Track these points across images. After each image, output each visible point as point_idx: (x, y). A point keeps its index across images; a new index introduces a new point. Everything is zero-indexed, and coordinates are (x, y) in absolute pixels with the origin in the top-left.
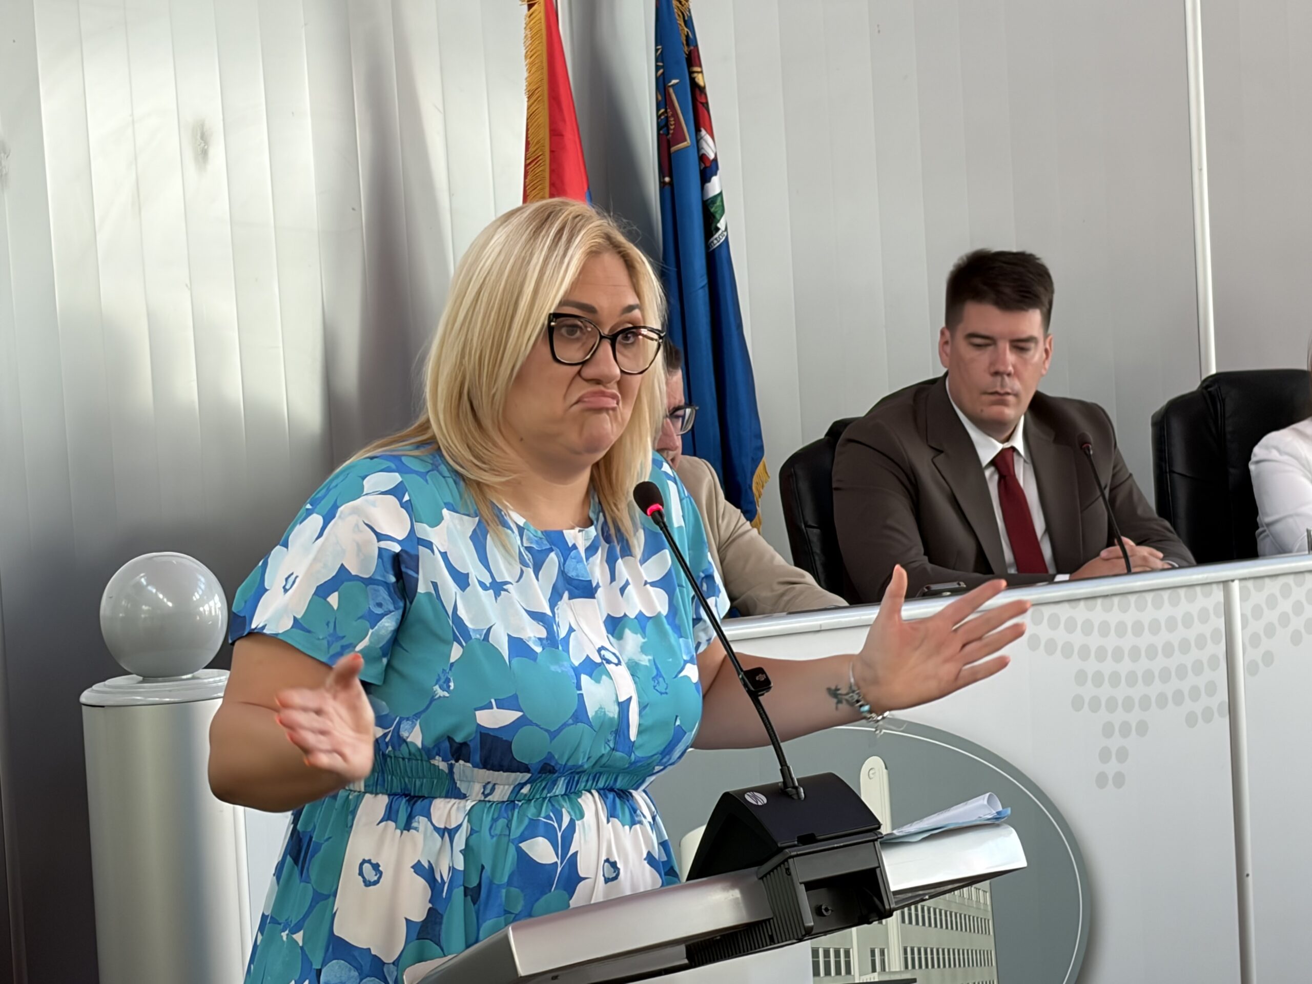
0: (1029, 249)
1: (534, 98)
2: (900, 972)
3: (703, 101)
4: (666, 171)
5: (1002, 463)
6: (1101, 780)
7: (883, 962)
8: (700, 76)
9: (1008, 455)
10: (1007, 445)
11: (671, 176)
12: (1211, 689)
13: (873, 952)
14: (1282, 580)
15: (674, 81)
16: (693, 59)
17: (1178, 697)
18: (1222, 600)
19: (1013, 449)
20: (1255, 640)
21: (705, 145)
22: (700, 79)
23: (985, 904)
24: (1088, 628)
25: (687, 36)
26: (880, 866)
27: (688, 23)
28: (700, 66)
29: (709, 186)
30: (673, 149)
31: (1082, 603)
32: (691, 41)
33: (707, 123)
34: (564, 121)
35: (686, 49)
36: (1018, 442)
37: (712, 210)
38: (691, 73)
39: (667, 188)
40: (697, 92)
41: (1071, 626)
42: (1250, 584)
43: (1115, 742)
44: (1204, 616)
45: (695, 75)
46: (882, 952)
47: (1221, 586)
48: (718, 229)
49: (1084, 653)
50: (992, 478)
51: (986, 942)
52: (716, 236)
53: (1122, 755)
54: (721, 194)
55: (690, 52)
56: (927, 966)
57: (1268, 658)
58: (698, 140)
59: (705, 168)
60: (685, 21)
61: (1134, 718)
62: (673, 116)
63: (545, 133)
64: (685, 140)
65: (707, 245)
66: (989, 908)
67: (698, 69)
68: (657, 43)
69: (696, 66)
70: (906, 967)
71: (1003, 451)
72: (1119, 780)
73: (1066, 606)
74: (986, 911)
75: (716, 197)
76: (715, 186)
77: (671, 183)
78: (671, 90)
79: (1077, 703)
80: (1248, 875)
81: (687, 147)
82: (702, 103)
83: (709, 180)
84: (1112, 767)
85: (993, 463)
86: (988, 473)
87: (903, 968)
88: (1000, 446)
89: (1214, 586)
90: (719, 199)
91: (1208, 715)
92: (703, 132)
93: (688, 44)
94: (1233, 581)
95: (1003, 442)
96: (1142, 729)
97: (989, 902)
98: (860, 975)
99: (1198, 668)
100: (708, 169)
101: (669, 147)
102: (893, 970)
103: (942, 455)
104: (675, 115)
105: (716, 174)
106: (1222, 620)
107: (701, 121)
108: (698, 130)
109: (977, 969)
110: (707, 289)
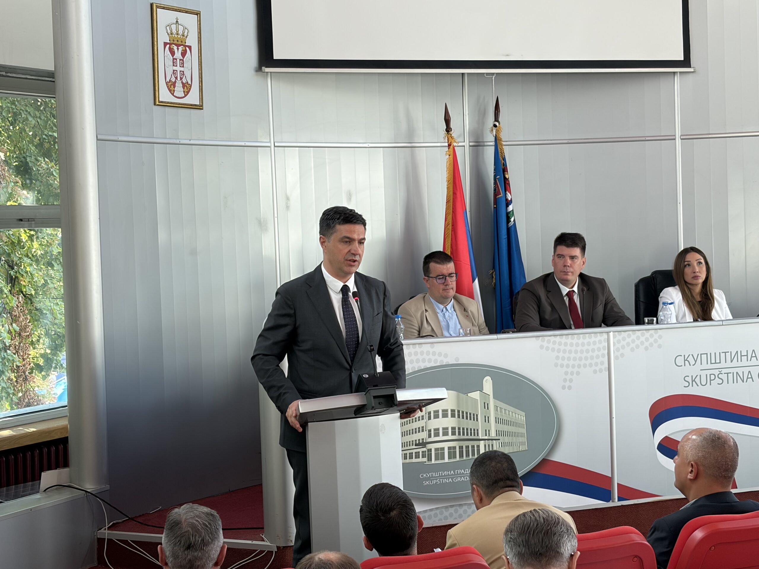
0: (578, 233)
1: (449, 182)
2: (495, 437)
3: (508, 182)
4: (495, 204)
5: (570, 294)
6: (564, 388)
7: (489, 434)
8: (507, 175)
9: (571, 293)
10: (571, 290)
11: (496, 205)
12: (602, 363)
13: (486, 431)
14: (627, 333)
15: (498, 177)
16: (505, 170)
17: (591, 365)
18: (607, 337)
19: (573, 291)
20: (618, 350)
21: (507, 196)
22: (507, 176)
23: (523, 420)
24: (560, 343)
25: (503, 163)
26: (395, 394)
27: (504, 159)
28: (507, 172)
29: (508, 208)
30: (497, 197)
31: (558, 337)
32: (505, 165)
33: (509, 189)
34: (457, 190)
35: (503, 167)
36: (575, 289)
37: (509, 215)
38: (504, 174)
39: (495, 209)
40: (506, 180)
41: (554, 343)
42: (616, 333)
43: (569, 377)
44: (600, 342)
45: (505, 175)
46: (489, 431)
47: (606, 334)
48: (510, 221)
49: (559, 351)
50: (566, 299)
51: (524, 431)
52: (510, 223)
53: (571, 381)
54: (513, 210)
55: (504, 168)
56: (503, 436)
57: (622, 355)
58: (506, 194)
59: (507, 203)
60: (503, 159)
61: (576, 369)
62: (497, 187)
63: (451, 193)
64: (501, 194)
65: (507, 226)
66: (525, 421)
67: (507, 173)
68: (494, 165)
69: (506, 172)
70: (497, 435)
71: (569, 291)
72: (570, 388)
73: (553, 337)
74: (524, 422)
75: (510, 211)
76: (510, 208)
77: (496, 207)
78: (497, 180)
79: (556, 365)
80: (613, 418)
81: (501, 197)
82: (507, 184)
83: (508, 207)
84: (567, 384)
85: (567, 294)
86: (565, 298)
87: (496, 435)
88: (568, 290)
89: (604, 334)
90: (512, 212)
91: (601, 371)
92: (507, 192)
93: (504, 166)
94: (610, 332)
95: (570, 288)
96: (578, 373)
97: (525, 419)
98: (482, 437)
99: (598, 357)
100: (508, 203)
101: (496, 196)
102: (492, 436)
103: (550, 293)
104: (498, 187)
105: (511, 205)
106: (607, 344)
107: (507, 188)
108: (505, 191)
109: (520, 438)
110: (506, 239)
